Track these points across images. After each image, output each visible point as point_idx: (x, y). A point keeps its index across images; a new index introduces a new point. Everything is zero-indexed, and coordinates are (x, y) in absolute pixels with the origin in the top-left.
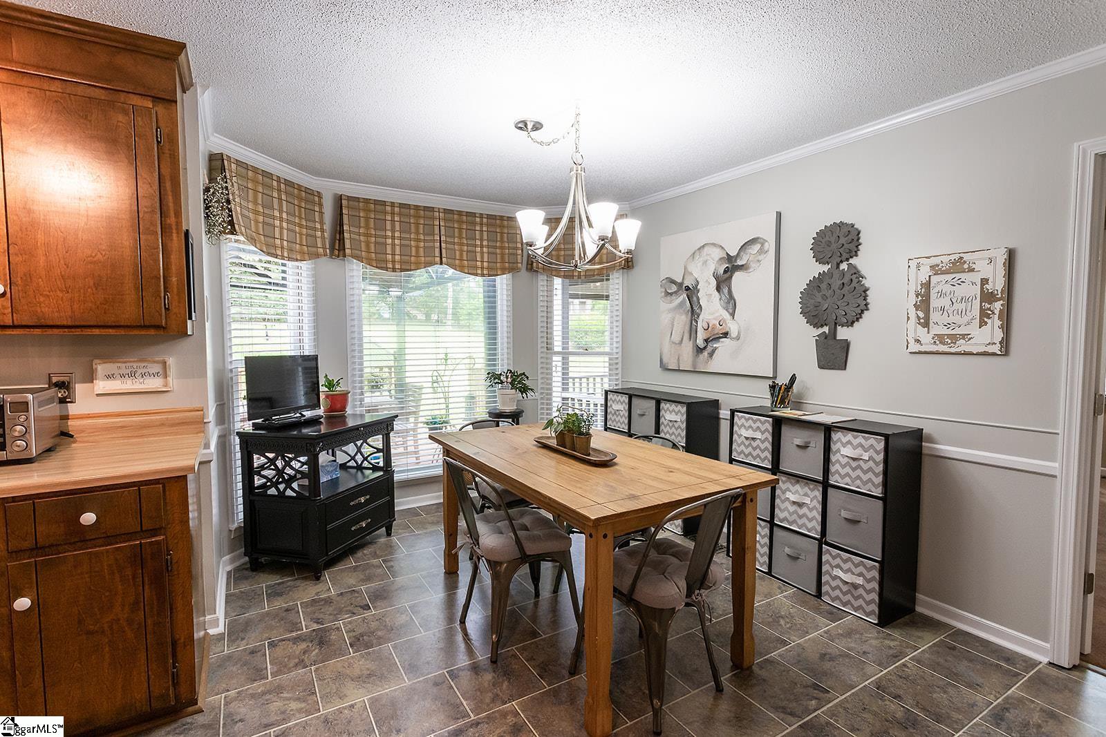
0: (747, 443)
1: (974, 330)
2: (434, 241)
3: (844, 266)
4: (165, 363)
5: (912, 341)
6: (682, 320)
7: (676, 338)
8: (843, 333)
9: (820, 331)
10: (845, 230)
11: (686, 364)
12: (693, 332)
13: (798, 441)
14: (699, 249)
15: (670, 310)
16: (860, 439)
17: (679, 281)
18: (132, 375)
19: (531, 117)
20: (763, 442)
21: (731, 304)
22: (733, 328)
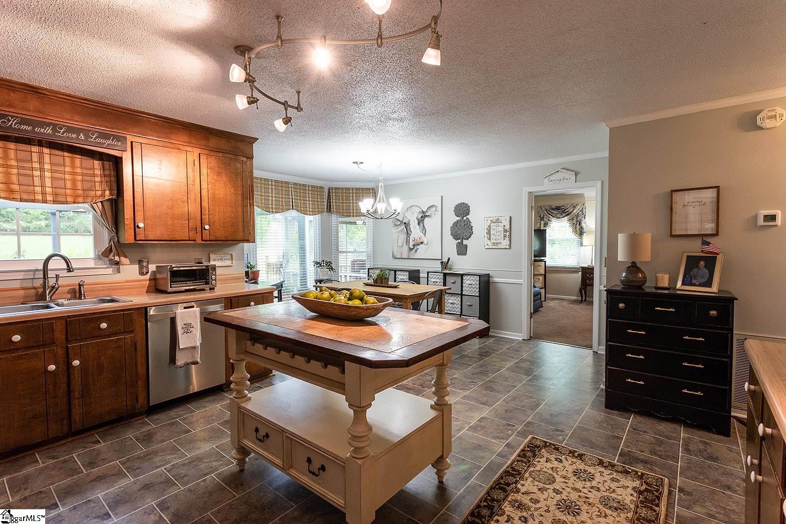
0: (434, 284)
1: (502, 241)
2: (289, 198)
3: (465, 218)
4: (232, 255)
5: (486, 245)
6: (403, 237)
7: (400, 244)
8: (465, 242)
9: (458, 241)
10: (465, 206)
11: (405, 256)
12: (408, 242)
13: (452, 281)
14: (410, 207)
15: (397, 232)
16: (472, 277)
17: (401, 220)
18: (221, 259)
19: (359, 160)
20: (440, 283)
21: (424, 231)
22: (425, 240)
